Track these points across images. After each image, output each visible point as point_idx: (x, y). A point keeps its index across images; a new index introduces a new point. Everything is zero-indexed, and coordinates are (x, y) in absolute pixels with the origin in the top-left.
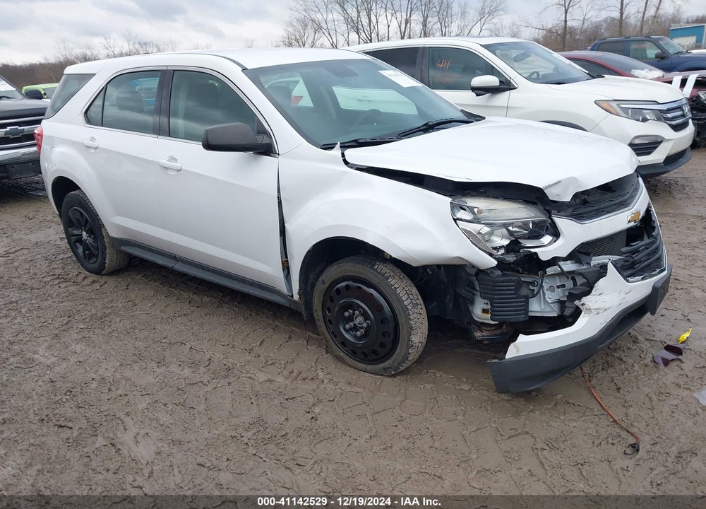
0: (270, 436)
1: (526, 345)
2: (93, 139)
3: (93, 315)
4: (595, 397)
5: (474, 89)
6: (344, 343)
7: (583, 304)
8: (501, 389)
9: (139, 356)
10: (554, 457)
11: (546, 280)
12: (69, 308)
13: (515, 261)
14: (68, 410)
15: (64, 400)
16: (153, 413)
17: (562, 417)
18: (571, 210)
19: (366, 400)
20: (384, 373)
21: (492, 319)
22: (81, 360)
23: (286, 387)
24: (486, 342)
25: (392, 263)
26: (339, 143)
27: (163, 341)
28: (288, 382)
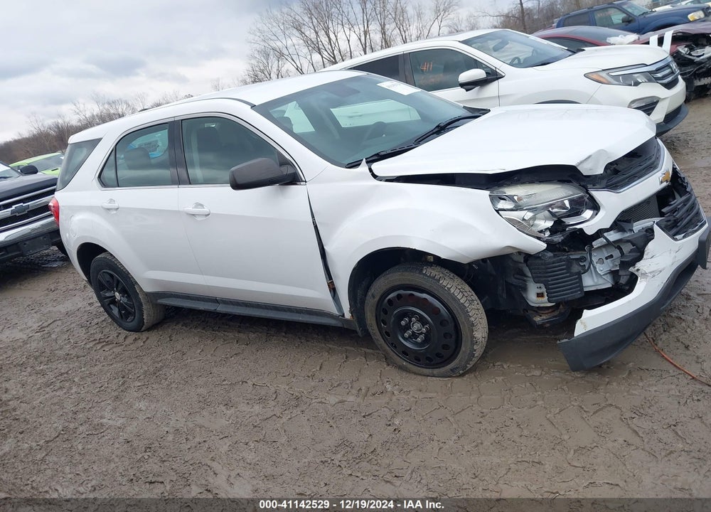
0: (359, 454)
1: (592, 320)
2: (112, 201)
3: (146, 371)
4: (666, 359)
5: (462, 85)
6: (405, 352)
7: (638, 270)
8: (576, 367)
9: (205, 402)
10: (644, 424)
11: (594, 254)
12: (121, 369)
13: (563, 240)
14: (153, 466)
15: (146, 457)
16: (237, 453)
17: (641, 384)
18: (605, 181)
19: (442, 403)
20: (453, 374)
21: (549, 301)
22: (149, 416)
23: (359, 405)
24: (548, 325)
25: (439, 265)
26: (364, 160)
27: (224, 383)
28: (359, 400)
